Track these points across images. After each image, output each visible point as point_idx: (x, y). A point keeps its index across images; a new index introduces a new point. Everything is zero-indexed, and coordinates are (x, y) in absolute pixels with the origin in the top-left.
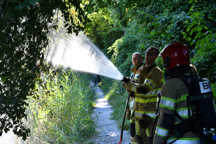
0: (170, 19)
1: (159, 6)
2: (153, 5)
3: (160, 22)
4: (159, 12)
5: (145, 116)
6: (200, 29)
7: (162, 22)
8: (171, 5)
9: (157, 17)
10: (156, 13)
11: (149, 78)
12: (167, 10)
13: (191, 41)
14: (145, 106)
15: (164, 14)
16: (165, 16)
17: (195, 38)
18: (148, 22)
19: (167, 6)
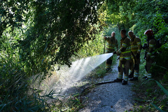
0: (152, 16)
1: (148, 11)
2: (145, 10)
3: (147, 18)
4: (148, 13)
5: (124, 59)
6: (161, 21)
7: (148, 18)
8: (153, 10)
9: (147, 16)
10: (146, 14)
11: (124, 43)
12: (151, 12)
13: (157, 26)
14: (123, 55)
15: (150, 14)
16: (150, 15)
17: (158, 25)
18: (143, 18)
19: (151, 11)
